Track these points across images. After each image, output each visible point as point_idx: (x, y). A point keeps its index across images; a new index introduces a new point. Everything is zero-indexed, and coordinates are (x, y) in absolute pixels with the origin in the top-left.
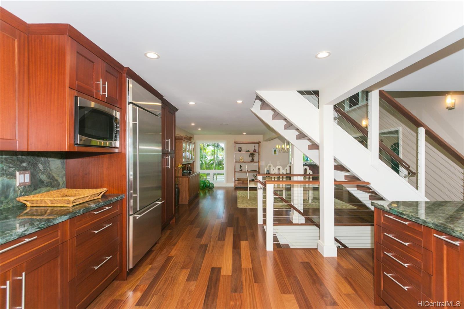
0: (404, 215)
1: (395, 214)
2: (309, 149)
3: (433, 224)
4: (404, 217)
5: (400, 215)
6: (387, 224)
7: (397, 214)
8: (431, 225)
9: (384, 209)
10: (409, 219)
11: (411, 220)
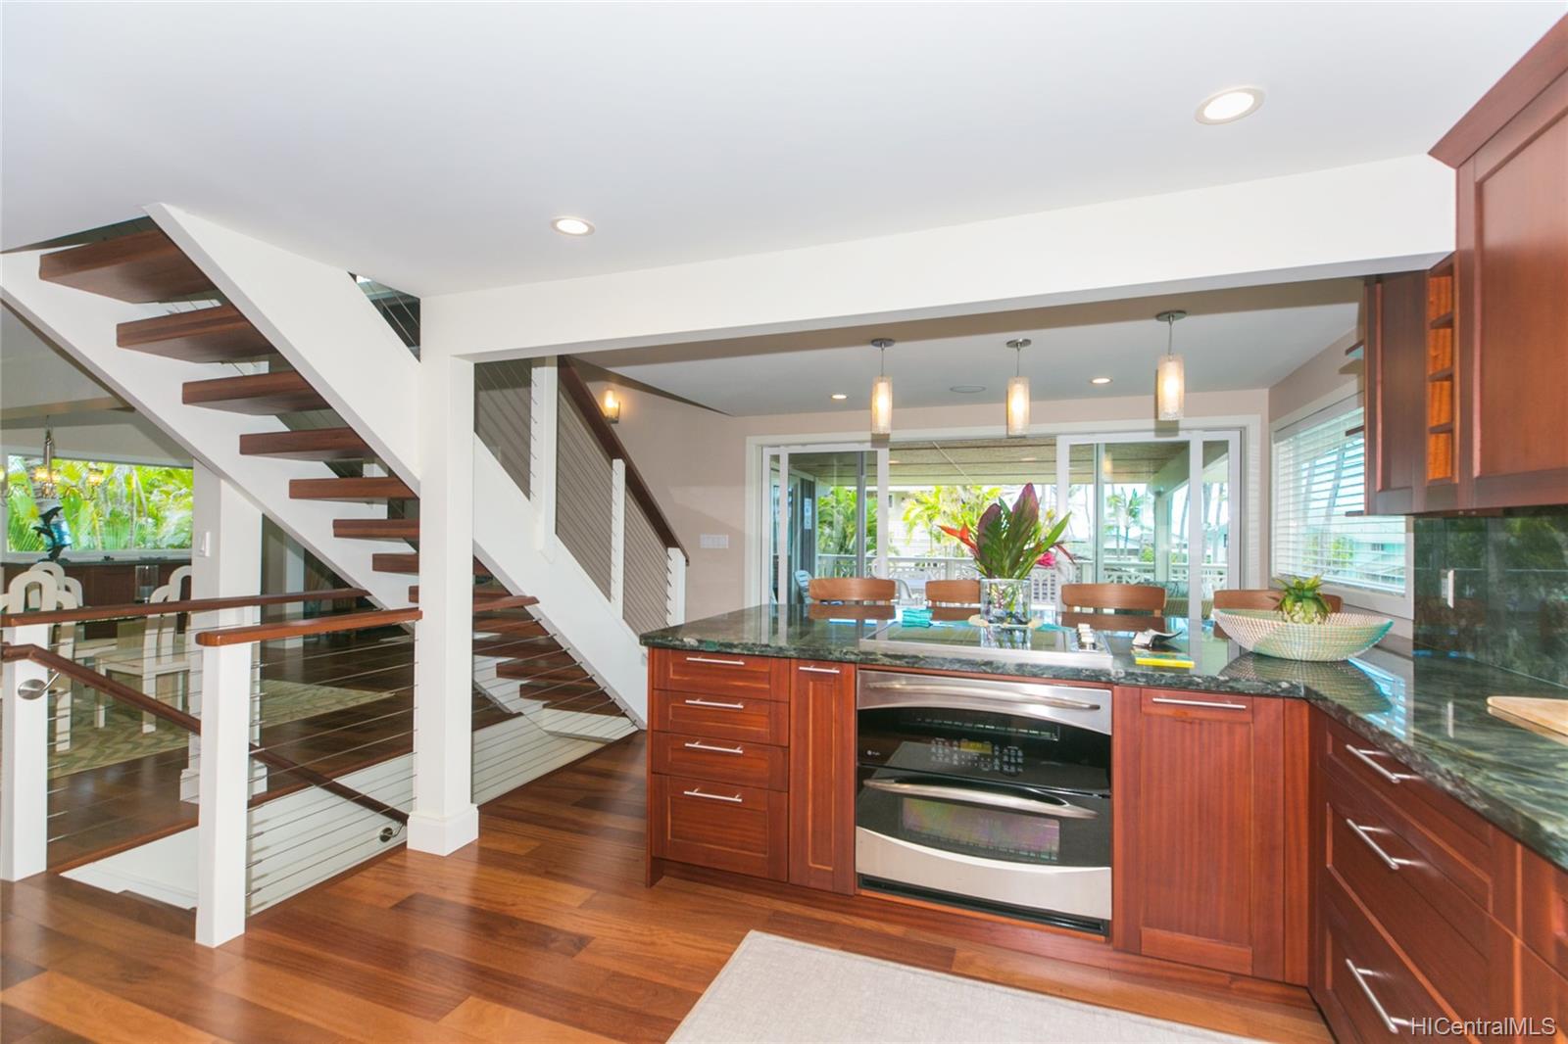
0: (735, 646)
1: (714, 650)
2: (293, 496)
3: (795, 649)
4: (735, 651)
5: (724, 650)
6: (686, 678)
7: (718, 648)
8: (793, 653)
9: (685, 646)
10: (746, 653)
11: (750, 653)
